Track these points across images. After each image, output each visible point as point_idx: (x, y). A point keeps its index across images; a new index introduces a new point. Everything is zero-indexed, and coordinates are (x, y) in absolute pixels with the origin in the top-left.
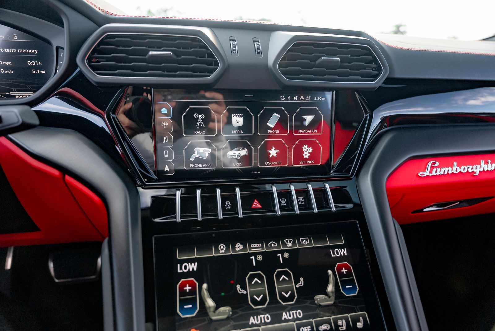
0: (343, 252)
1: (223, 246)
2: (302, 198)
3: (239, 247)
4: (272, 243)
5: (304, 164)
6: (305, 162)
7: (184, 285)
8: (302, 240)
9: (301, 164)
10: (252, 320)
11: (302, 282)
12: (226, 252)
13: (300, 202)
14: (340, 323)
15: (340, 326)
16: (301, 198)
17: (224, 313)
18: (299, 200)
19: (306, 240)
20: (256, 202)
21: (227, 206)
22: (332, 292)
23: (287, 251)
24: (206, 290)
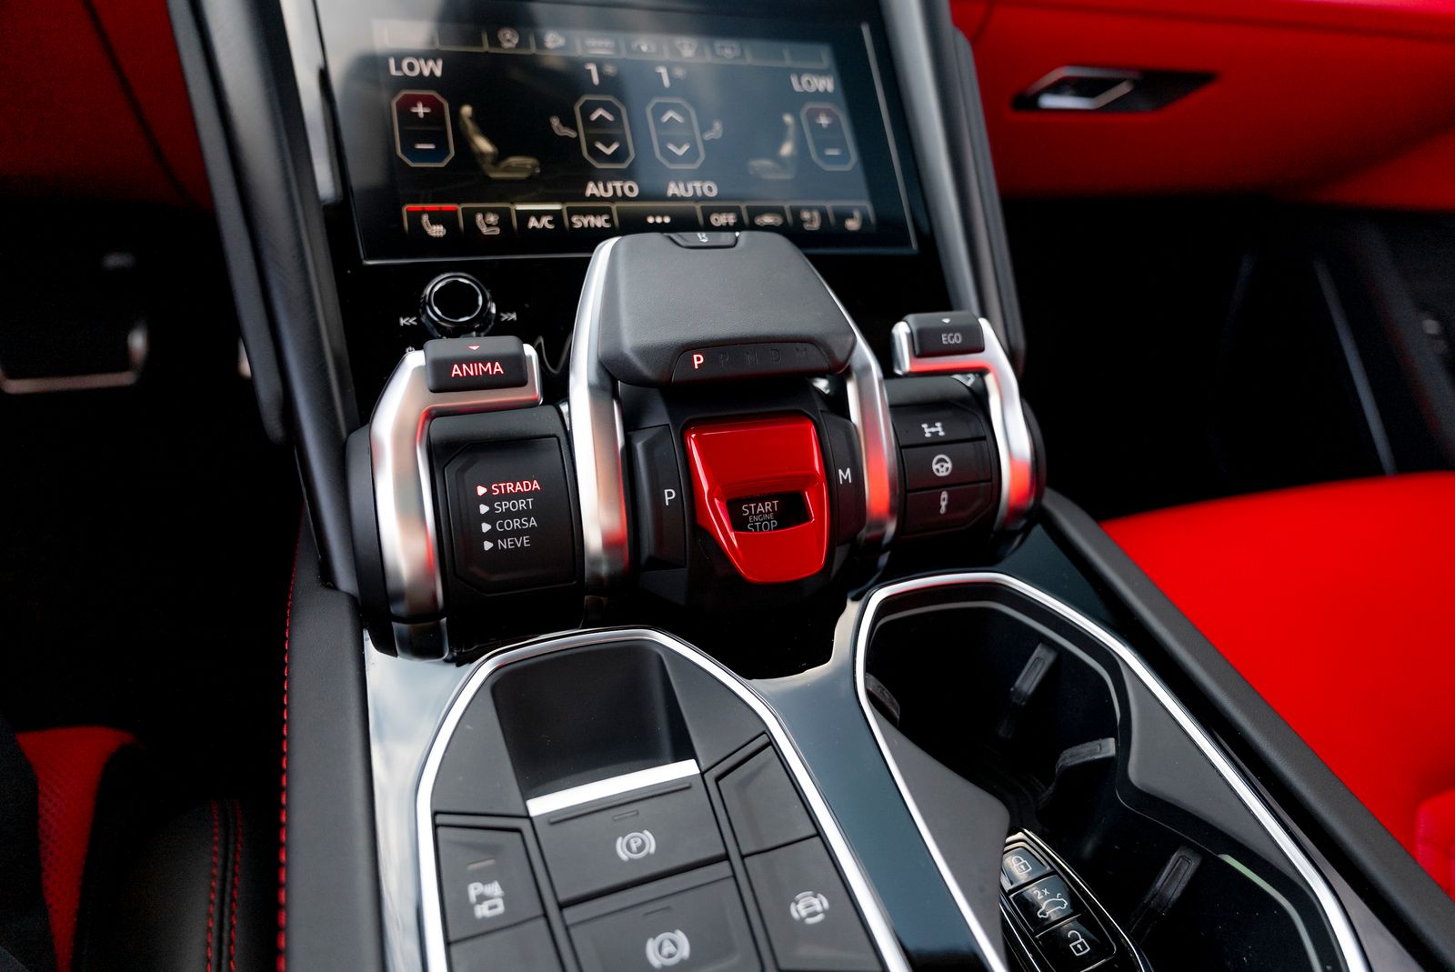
0: (824, 85)
1: (511, 34)
3: (556, 41)
7: (409, 102)
8: (722, 49)
10: (591, 189)
11: (718, 130)
12: (518, 46)
14: (806, 215)
15: (806, 222)
17: (519, 169)
19: (732, 49)
22: (791, 158)
23: (680, 64)
24: (470, 118)
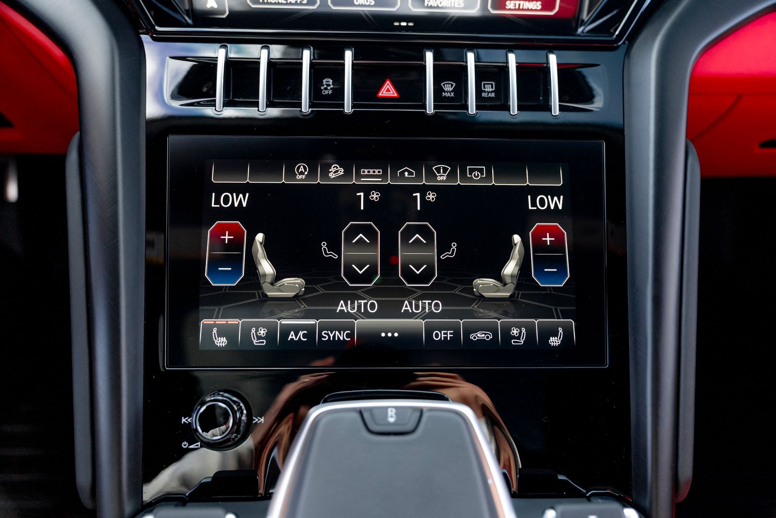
0: (557, 202)
1: (303, 166)
2: (492, 84)
3: (337, 171)
4: (406, 170)
5: (515, 10)
6: (519, 5)
7: (220, 231)
8: (471, 171)
9: (510, 9)
10: (341, 306)
11: (454, 250)
12: (308, 178)
13: (485, 92)
14: (515, 332)
15: (514, 337)
16: (489, 84)
17: (289, 288)
18: (484, 88)
19: (481, 171)
20: (388, 85)
21: (326, 89)
22: (512, 276)
23: (433, 188)
24: (261, 243)
